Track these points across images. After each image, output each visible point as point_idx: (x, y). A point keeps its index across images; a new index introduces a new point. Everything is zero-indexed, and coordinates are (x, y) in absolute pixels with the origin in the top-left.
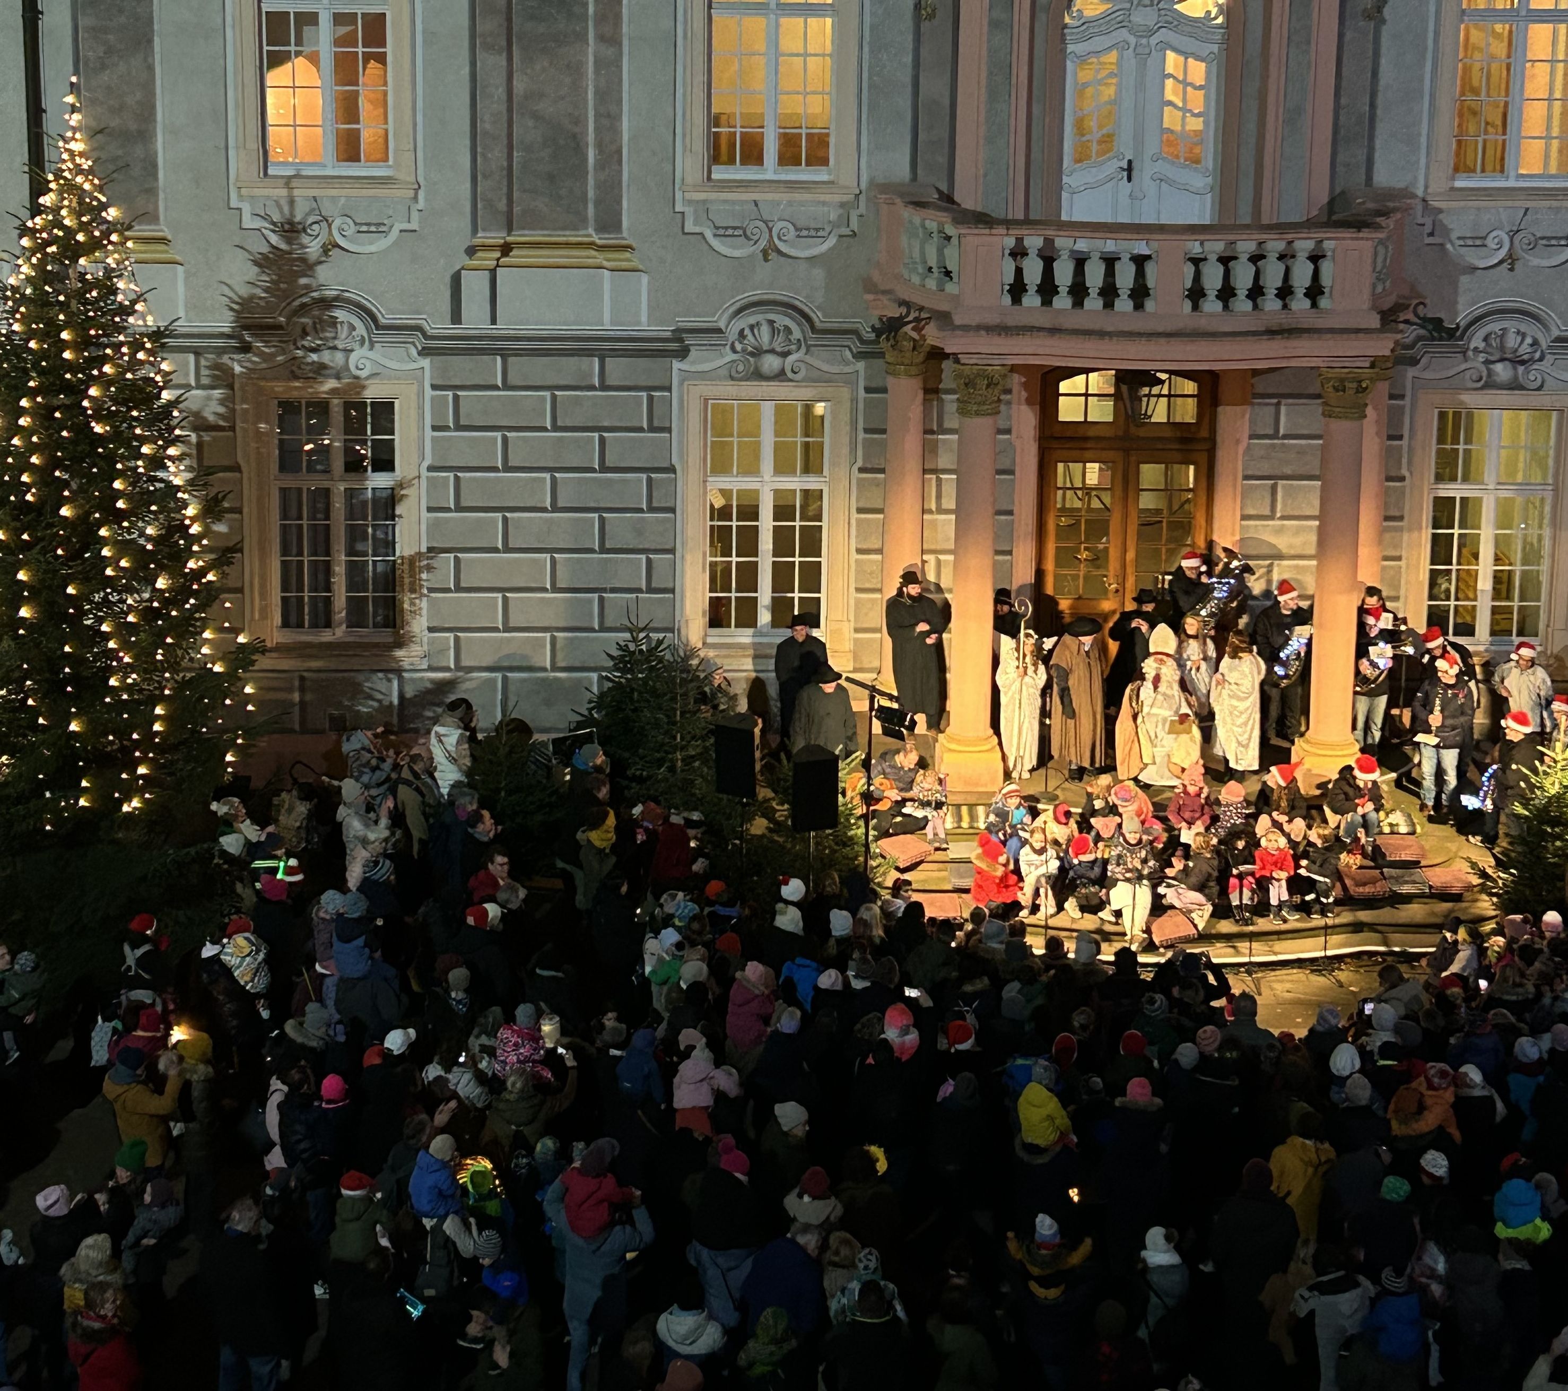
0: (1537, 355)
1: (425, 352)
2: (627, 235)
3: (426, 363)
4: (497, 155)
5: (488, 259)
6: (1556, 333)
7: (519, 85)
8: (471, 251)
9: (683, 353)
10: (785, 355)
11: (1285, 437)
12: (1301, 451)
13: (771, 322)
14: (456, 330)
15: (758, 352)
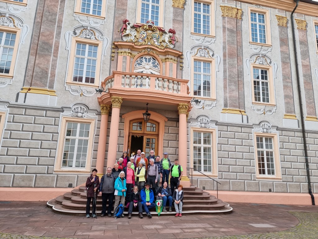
0: (208, 123)
1: (8, 107)
2: (54, 89)
3: (8, 109)
4: (31, 73)
5: (25, 91)
6: (211, 120)
7: (37, 62)
8: (22, 89)
9: (63, 111)
10: (83, 113)
11: (170, 133)
12: (172, 136)
13: (81, 107)
14: (16, 103)
15: (77, 112)
